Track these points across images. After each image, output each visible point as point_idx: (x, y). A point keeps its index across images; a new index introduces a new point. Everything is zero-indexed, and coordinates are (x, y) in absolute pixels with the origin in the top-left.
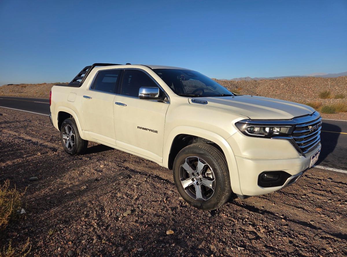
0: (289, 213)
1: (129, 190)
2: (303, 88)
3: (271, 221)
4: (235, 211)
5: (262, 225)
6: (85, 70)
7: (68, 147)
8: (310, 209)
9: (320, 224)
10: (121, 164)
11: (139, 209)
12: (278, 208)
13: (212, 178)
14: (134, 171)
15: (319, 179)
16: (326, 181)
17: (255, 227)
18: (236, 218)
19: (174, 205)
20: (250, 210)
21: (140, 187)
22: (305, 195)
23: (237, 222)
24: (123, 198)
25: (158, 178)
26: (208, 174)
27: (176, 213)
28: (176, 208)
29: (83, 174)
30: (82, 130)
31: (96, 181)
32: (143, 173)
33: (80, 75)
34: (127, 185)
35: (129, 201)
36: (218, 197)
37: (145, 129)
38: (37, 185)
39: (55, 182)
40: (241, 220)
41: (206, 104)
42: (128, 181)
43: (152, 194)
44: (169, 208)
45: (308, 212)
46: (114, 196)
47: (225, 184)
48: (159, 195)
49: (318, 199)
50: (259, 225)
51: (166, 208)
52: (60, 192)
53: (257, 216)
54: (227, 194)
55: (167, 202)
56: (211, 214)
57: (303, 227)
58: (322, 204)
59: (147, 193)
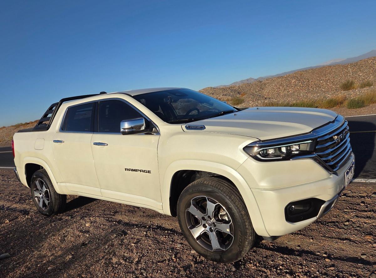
0: (333, 249)
1: (126, 252)
2: (320, 81)
3: (312, 263)
4: (265, 257)
5: (302, 272)
6: (51, 108)
7: (42, 207)
8: (358, 239)
9: (374, 258)
10: (111, 218)
11: (143, 275)
12: (318, 245)
13: (227, 220)
14: (129, 225)
15: (362, 197)
16: (370, 198)
17: (294, 276)
18: (268, 267)
19: (186, 263)
20: (283, 254)
21: (139, 245)
22: (348, 221)
23: (269, 273)
24: (121, 264)
25: (160, 229)
26: (222, 216)
27: (191, 273)
28: (189, 267)
29: (66, 239)
30: (57, 183)
31: (83, 247)
32: (141, 225)
33: (46, 115)
34: (122, 245)
35: (128, 267)
36: (240, 244)
37: (135, 170)
38: (9, 264)
39: (32, 257)
40: (273, 269)
41: (203, 129)
42: (123, 239)
43: (157, 251)
44: (181, 267)
45: (356, 243)
46: (109, 263)
47: (246, 225)
48: (165, 252)
49: (366, 223)
50: (298, 271)
51: (177, 268)
52: (40, 269)
53: (293, 260)
54: (250, 238)
55: (176, 260)
56: (235, 267)
57: (354, 264)
58: (372, 230)
59: (150, 251)
